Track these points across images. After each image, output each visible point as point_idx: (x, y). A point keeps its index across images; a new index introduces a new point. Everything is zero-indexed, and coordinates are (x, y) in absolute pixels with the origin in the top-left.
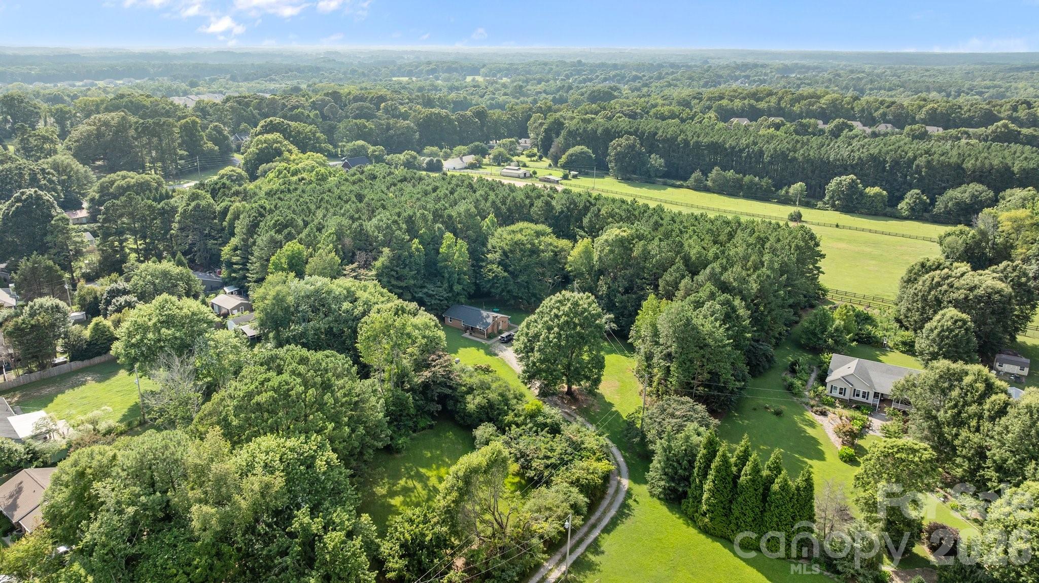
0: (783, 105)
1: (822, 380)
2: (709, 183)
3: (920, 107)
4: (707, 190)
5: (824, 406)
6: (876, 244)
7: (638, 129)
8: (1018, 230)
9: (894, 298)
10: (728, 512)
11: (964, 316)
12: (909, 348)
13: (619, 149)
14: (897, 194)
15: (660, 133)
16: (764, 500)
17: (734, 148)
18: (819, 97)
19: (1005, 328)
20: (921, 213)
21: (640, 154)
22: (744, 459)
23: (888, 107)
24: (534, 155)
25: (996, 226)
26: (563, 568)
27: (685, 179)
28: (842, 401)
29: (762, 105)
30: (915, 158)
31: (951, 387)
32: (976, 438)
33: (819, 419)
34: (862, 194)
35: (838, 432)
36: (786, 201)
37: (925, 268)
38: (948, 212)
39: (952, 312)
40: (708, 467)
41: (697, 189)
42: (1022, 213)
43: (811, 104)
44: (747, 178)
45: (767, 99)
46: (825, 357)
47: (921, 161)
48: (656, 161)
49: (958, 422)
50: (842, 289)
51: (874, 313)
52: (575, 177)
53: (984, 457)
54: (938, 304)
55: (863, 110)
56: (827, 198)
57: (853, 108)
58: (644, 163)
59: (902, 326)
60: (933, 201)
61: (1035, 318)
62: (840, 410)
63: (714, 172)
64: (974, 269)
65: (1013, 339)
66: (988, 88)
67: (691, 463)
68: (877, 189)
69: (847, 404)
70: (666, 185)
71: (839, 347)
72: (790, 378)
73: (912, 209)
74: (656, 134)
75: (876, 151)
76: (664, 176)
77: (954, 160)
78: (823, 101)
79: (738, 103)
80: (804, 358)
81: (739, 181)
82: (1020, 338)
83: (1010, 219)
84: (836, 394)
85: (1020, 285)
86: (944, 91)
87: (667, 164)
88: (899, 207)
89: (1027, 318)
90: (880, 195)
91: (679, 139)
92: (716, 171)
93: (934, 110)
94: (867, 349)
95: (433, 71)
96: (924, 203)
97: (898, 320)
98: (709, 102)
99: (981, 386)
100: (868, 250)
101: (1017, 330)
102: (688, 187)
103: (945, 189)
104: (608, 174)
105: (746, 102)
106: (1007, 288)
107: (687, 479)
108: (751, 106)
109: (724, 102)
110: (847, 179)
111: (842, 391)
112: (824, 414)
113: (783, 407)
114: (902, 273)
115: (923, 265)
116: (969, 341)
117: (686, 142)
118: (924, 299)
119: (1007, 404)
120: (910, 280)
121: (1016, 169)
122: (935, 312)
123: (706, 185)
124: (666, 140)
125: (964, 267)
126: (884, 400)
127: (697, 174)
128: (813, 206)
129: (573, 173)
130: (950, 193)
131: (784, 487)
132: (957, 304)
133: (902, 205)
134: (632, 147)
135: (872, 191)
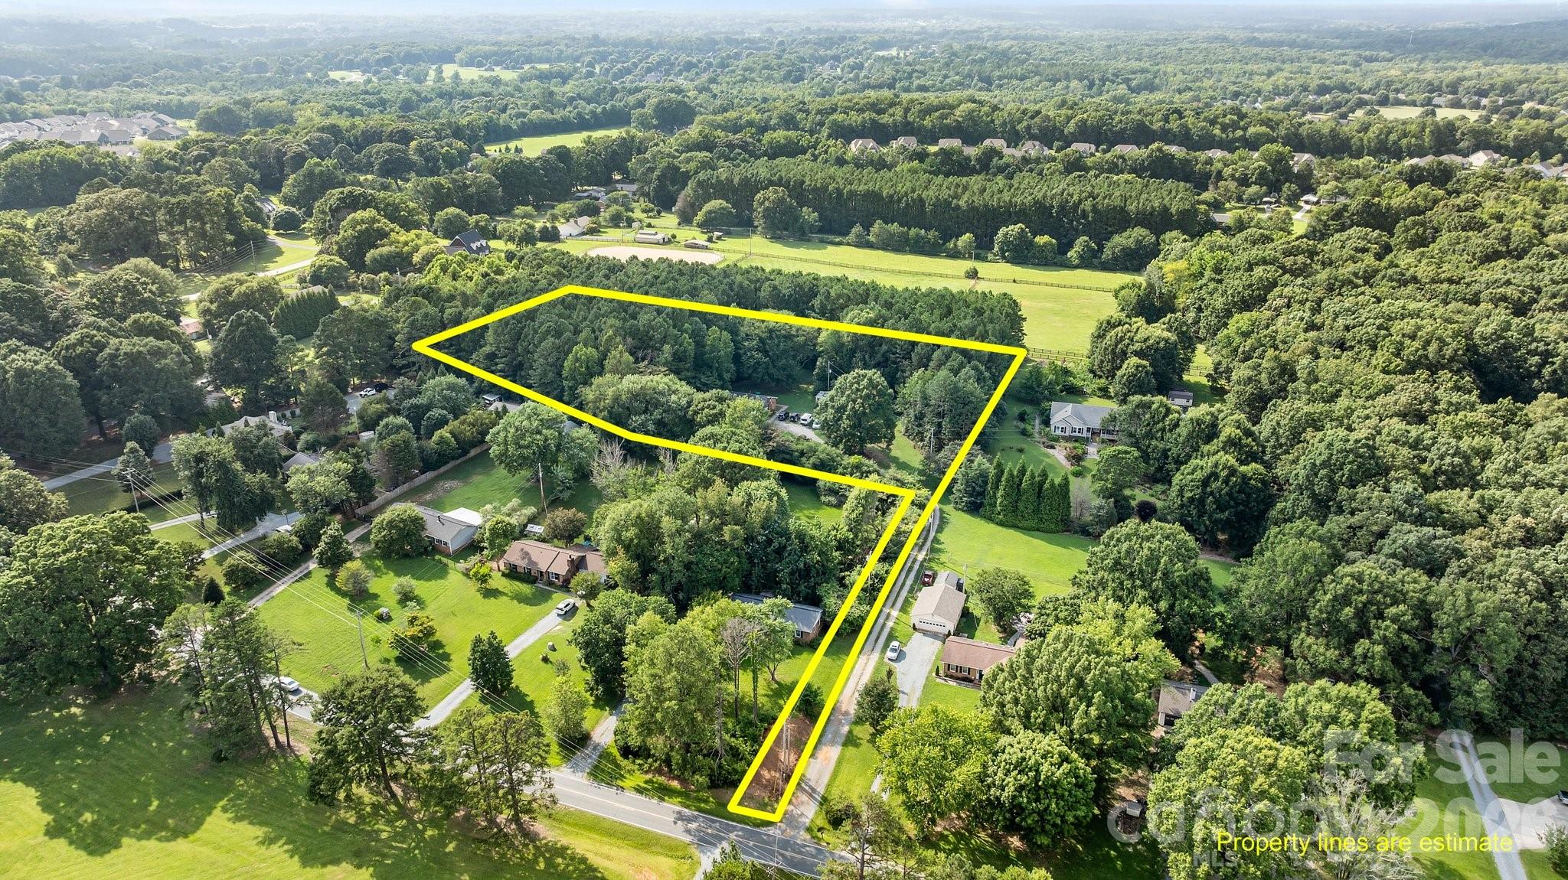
0: (910, 119)
1: (1046, 422)
2: (872, 238)
3: (1069, 119)
4: (869, 245)
5: (1052, 442)
6: (1055, 299)
7: (781, 178)
8: (1179, 280)
9: (1086, 352)
10: (1015, 509)
11: (1144, 362)
12: (1104, 393)
13: (767, 204)
14: (1065, 241)
15: (807, 183)
16: (1039, 497)
17: (892, 196)
18: (952, 107)
19: (1174, 369)
20: (1091, 261)
21: (791, 206)
22: (1023, 471)
23: (1032, 117)
24: (652, 210)
25: (1162, 278)
26: (924, 553)
27: (846, 234)
28: (1064, 438)
29: (885, 119)
30: (1080, 201)
31: (1144, 414)
32: (1161, 445)
33: (1051, 451)
34: (1031, 243)
35: (1068, 458)
36: (955, 255)
37: (1111, 325)
38: (1115, 259)
39: (1134, 360)
40: (999, 480)
41: (859, 245)
42: (1182, 265)
43: (943, 117)
44: (913, 231)
45: (891, 111)
46: (1045, 404)
47: (1087, 205)
48: (809, 215)
49: (1150, 435)
50: (1039, 347)
51: (1071, 366)
52: (719, 238)
53: (1166, 457)
54: (1124, 355)
55: (1004, 124)
56: (996, 249)
57: (993, 121)
58: (796, 219)
59: (1095, 375)
60: (1101, 248)
61: (1195, 359)
62: (1063, 443)
63: (876, 225)
64: (1149, 322)
65: (1181, 378)
66: (1134, 73)
67: (986, 483)
68: (1046, 238)
69: (1068, 439)
70: (825, 242)
71: (1053, 396)
72: (1022, 425)
73: (1081, 257)
74: (803, 182)
75: (1040, 196)
76: (821, 230)
77: (1118, 202)
78: (957, 112)
79: (855, 118)
80: (1029, 409)
81: (905, 235)
82: (1185, 377)
83: (1172, 271)
84: (1059, 432)
85: (1183, 333)
86: (1086, 78)
87: (821, 218)
88: (1069, 254)
89: (1189, 360)
90: (1051, 244)
91: (831, 188)
92: (877, 226)
93: (1084, 121)
94: (1072, 397)
95: (387, 61)
96: (1093, 249)
97: (1092, 371)
98: (819, 117)
99: (1163, 410)
100: (1049, 305)
101: (1183, 370)
102: (848, 244)
103: (1112, 233)
104: (754, 232)
105: (866, 115)
106: (1173, 337)
107: (982, 494)
108: (873, 121)
109: (839, 117)
110: (1014, 229)
111: (1063, 430)
112: (1053, 447)
113: (1024, 446)
114: (1091, 328)
115: (1108, 322)
116: (1149, 382)
117: (839, 191)
118: (1113, 352)
119: (1179, 420)
120: (1100, 336)
121: (1173, 210)
122: (1123, 362)
123: (868, 242)
124: (815, 190)
125: (1140, 321)
126: (1094, 433)
127: (857, 229)
128: (985, 259)
129: (717, 234)
130: (1117, 239)
131: (1052, 485)
132: (1136, 354)
133: (1072, 254)
134: (782, 200)
135: (1042, 240)
